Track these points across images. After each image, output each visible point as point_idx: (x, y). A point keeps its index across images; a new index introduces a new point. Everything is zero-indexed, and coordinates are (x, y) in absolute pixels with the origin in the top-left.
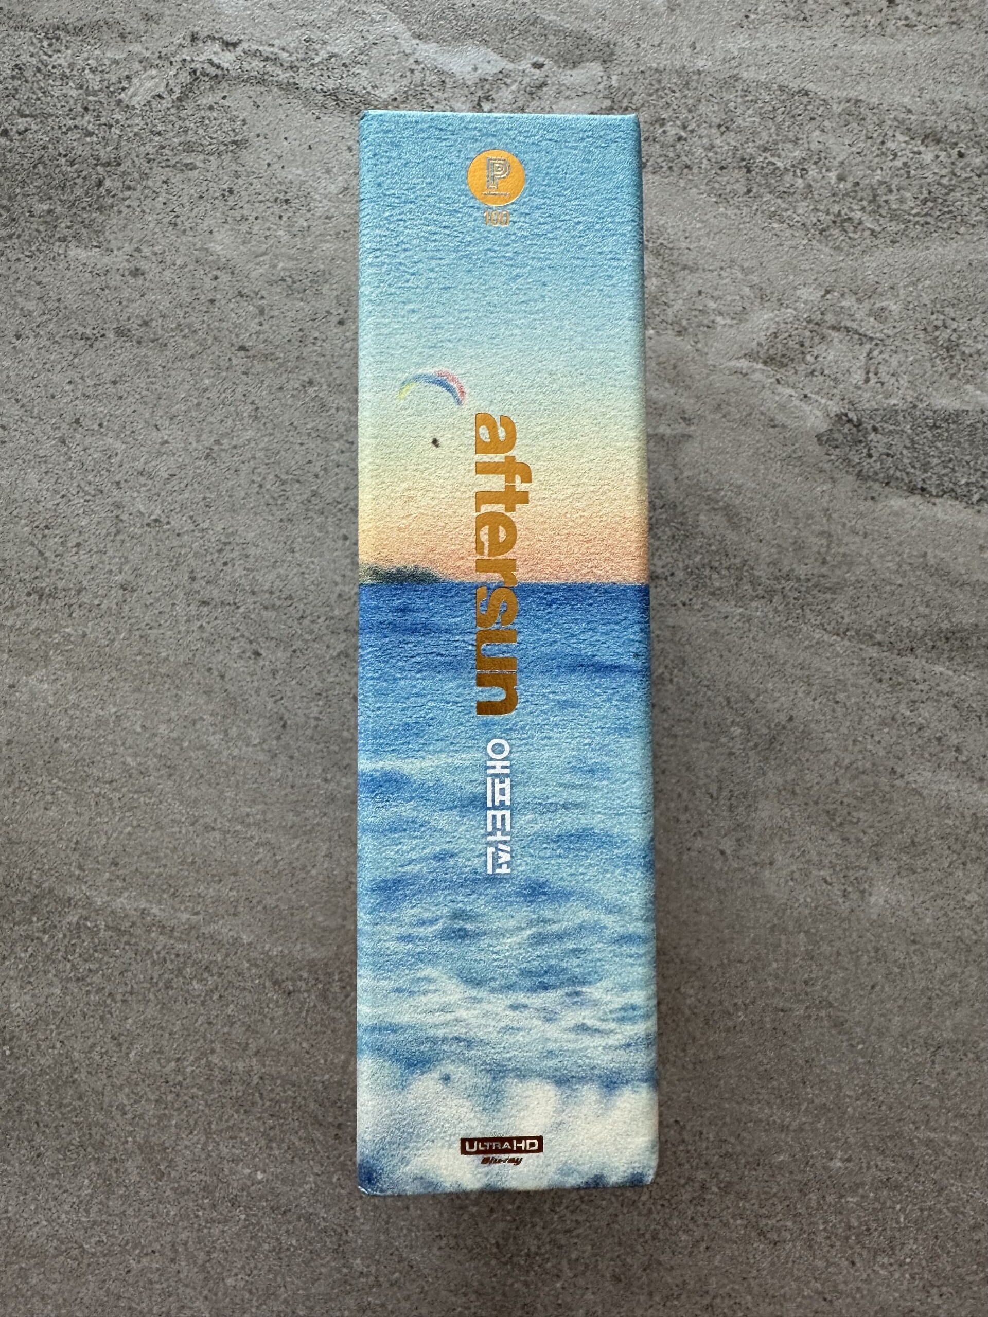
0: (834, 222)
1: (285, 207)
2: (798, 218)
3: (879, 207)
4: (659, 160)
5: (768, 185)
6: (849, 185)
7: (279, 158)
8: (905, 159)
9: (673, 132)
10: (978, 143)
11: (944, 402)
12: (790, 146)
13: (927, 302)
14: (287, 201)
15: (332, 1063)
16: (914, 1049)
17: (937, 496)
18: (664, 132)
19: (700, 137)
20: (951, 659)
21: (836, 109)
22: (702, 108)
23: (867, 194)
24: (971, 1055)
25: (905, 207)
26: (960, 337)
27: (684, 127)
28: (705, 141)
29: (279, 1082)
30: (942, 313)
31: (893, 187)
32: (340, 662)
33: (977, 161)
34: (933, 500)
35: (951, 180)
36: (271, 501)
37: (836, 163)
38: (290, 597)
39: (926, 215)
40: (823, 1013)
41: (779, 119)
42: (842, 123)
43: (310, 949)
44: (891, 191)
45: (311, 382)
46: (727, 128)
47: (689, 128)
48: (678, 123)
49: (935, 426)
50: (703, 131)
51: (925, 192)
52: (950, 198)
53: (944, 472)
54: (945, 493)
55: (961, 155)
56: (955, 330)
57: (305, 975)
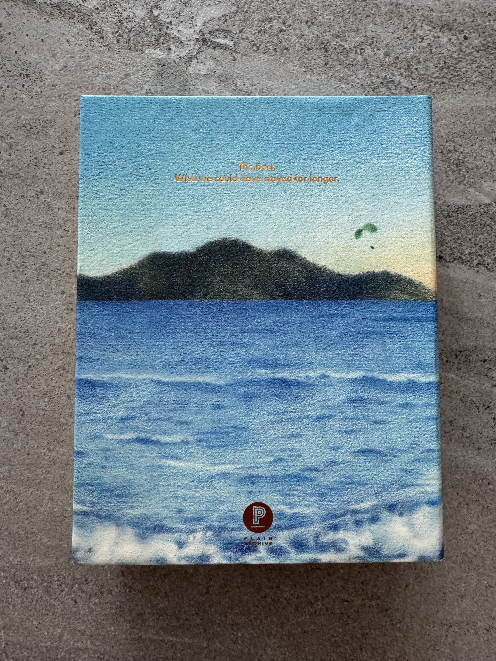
0: (382, 83)
1: (26, 79)
2: (358, 81)
3: (412, 73)
4: (268, 45)
5: (338, 60)
6: (392, 59)
7: (23, 47)
8: (429, 42)
9: (277, 27)
10: (477, 30)
11: (455, 199)
12: (353, 34)
13: (443, 134)
14: (27, 75)
15: (53, 635)
16: (434, 627)
17: (450, 262)
18: (271, 26)
19: (295, 29)
20: (458, 369)
21: (384, 9)
22: (296, 11)
23: (403, 64)
24: (472, 631)
25: (429, 73)
26: (465, 157)
27: (284, 23)
28: (298, 32)
29: (18, 646)
30: (454, 141)
31: (421, 59)
32: (59, 373)
33: (476, 42)
34: (447, 264)
35: (459, 54)
36: (15, 269)
37: (383, 44)
38: (27, 331)
39: (442, 77)
40: (374, 603)
41: (346, 16)
42: (388, 18)
43: (39, 560)
44: (419, 62)
45: (42, 192)
46: (312, 23)
47: (288, 24)
48: (280, 20)
49: (449, 216)
50: (296, 26)
51: (442, 62)
52: (459, 66)
53: (454, 246)
54: (455, 259)
55: (466, 38)
56: (462, 152)
57: (35, 577)
